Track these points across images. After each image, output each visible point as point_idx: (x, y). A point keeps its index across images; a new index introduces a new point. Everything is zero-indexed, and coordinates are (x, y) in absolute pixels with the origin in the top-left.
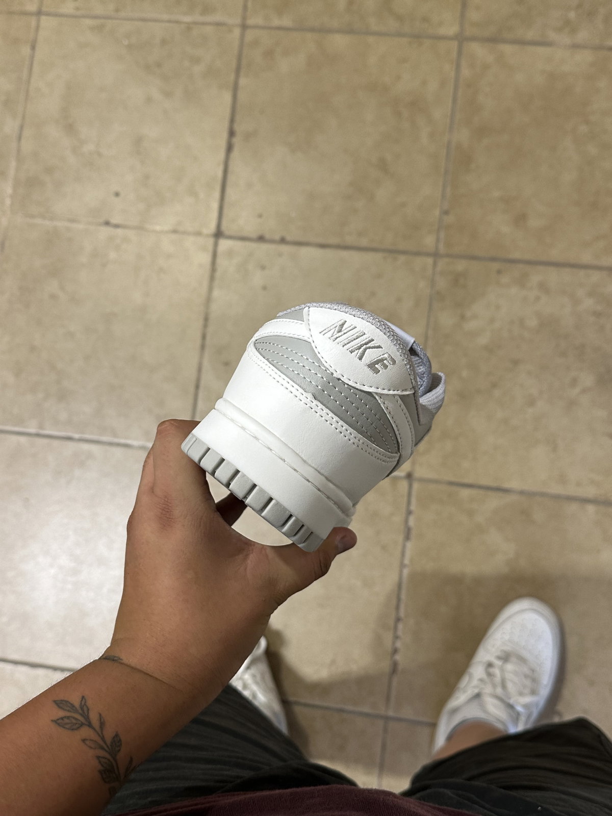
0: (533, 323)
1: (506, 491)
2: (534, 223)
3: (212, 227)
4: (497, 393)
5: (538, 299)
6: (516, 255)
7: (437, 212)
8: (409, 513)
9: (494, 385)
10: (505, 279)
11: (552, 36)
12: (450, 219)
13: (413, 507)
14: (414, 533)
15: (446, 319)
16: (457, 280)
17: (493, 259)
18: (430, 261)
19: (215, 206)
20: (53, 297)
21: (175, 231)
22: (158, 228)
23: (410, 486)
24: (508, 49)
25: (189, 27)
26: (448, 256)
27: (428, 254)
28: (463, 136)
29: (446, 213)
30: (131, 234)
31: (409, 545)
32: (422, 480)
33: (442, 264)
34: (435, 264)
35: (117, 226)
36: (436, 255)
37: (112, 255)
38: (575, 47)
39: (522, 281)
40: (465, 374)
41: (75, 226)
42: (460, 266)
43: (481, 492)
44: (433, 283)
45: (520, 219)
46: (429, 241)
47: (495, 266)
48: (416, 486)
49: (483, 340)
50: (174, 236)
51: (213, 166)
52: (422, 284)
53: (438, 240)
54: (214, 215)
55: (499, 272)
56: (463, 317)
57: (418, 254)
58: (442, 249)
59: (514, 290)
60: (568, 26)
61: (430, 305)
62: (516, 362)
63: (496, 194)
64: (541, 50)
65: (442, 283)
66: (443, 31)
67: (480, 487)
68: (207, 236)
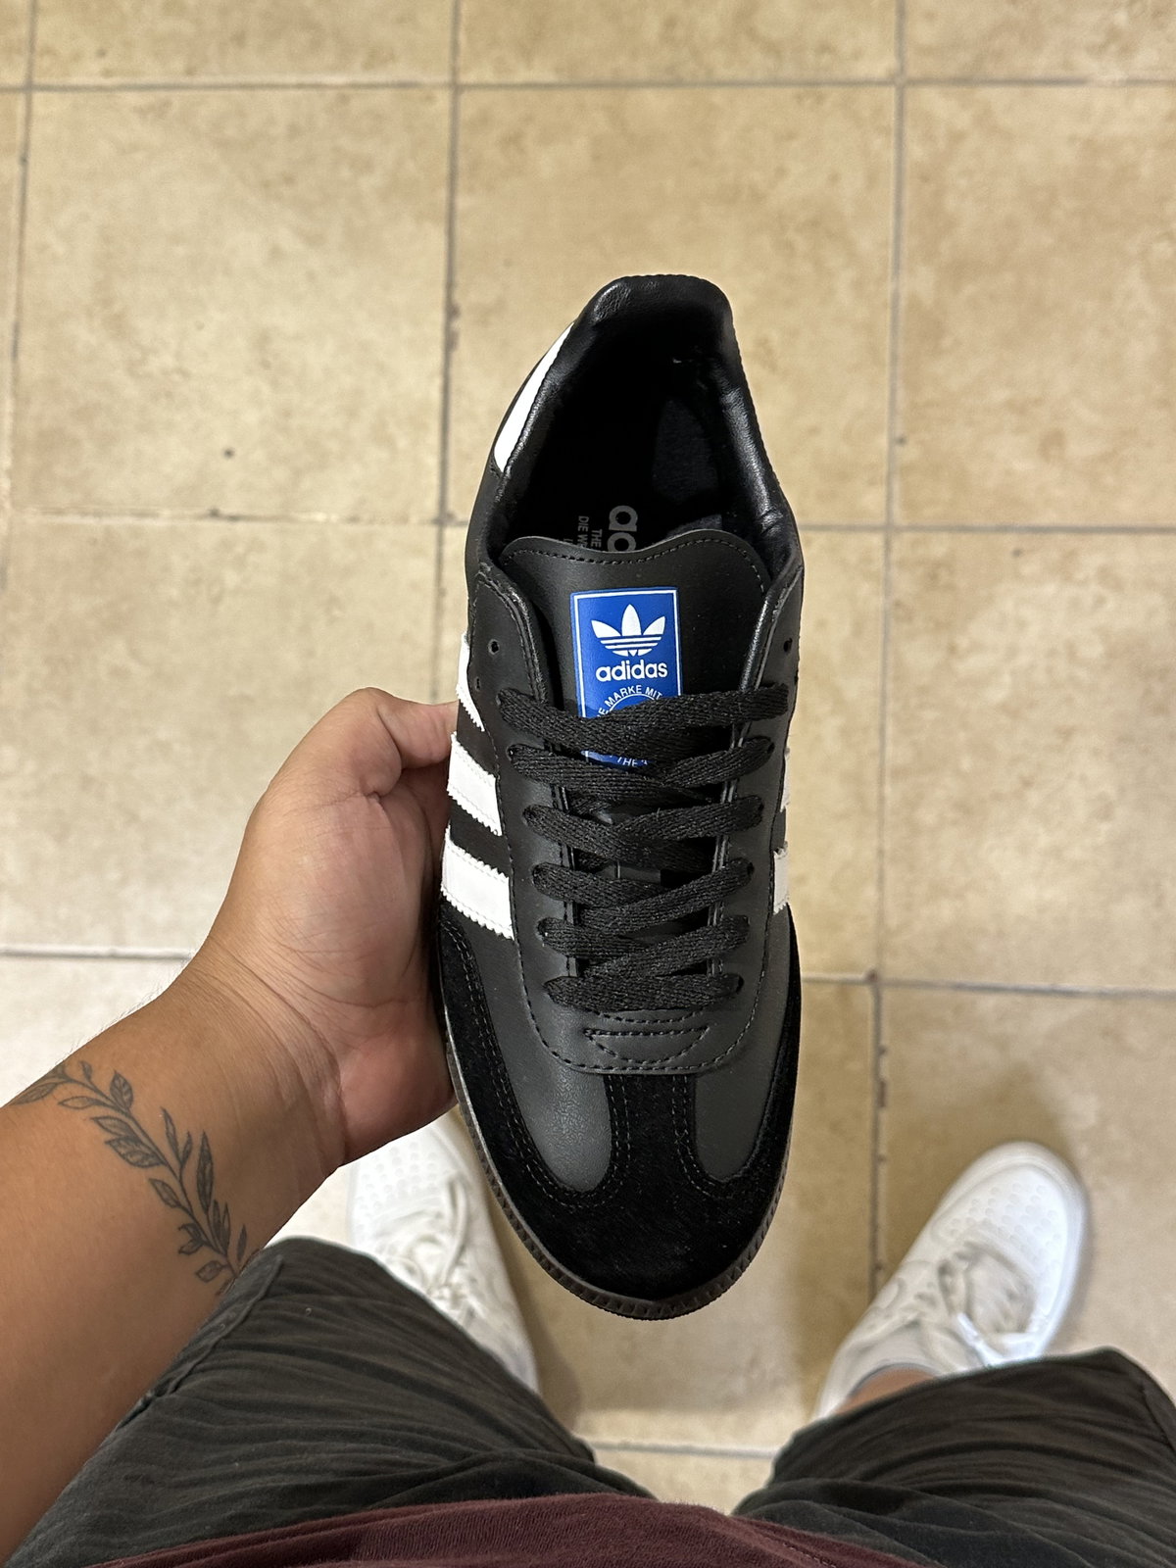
0: (1094, 651)
1: (1070, 994)
2: (1079, 449)
3: (430, 505)
4: (1034, 797)
5: (1100, 601)
6: (1049, 518)
7: (883, 441)
8: (881, 1051)
9: (1027, 783)
10: (1030, 567)
11: (1086, 64)
12: (910, 453)
13: (885, 1042)
14: (891, 1091)
15: (920, 656)
16: (934, 575)
17: (1003, 529)
18: (876, 540)
19: (432, 462)
20: (119, 673)
21: (354, 520)
22: (320, 517)
23: (878, 998)
24: (996, 96)
25: (344, 93)
26: (913, 528)
27: (873, 529)
28: (921, 282)
29: (902, 441)
30: (264, 531)
31: (885, 1116)
32: (897, 984)
33: (901, 546)
34: (888, 547)
35: (234, 518)
36: (889, 529)
37: (231, 578)
38: (1134, 82)
39: (1064, 569)
40: (966, 763)
41: (148, 523)
42: (939, 546)
43: (1019, 998)
44: (888, 586)
45: (1051, 444)
46: (872, 501)
47: (1010, 541)
48: (888, 995)
49: (997, 694)
50: (351, 529)
51: (419, 379)
52: (865, 588)
53: (889, 498)
54: (434, 480)
55: (1017, 553)
56: (952, 650)
57: (851, 529)
58: (899, 517)
59: (1050, 589)
60: (1115, 42)
61: (886, 633)
62: (1067, 733)
63: (999, 395)
64: (1063, 94)
65: (906, 585)
66: (864, 69)
67: (1017, 990)
68: (422, 523)
